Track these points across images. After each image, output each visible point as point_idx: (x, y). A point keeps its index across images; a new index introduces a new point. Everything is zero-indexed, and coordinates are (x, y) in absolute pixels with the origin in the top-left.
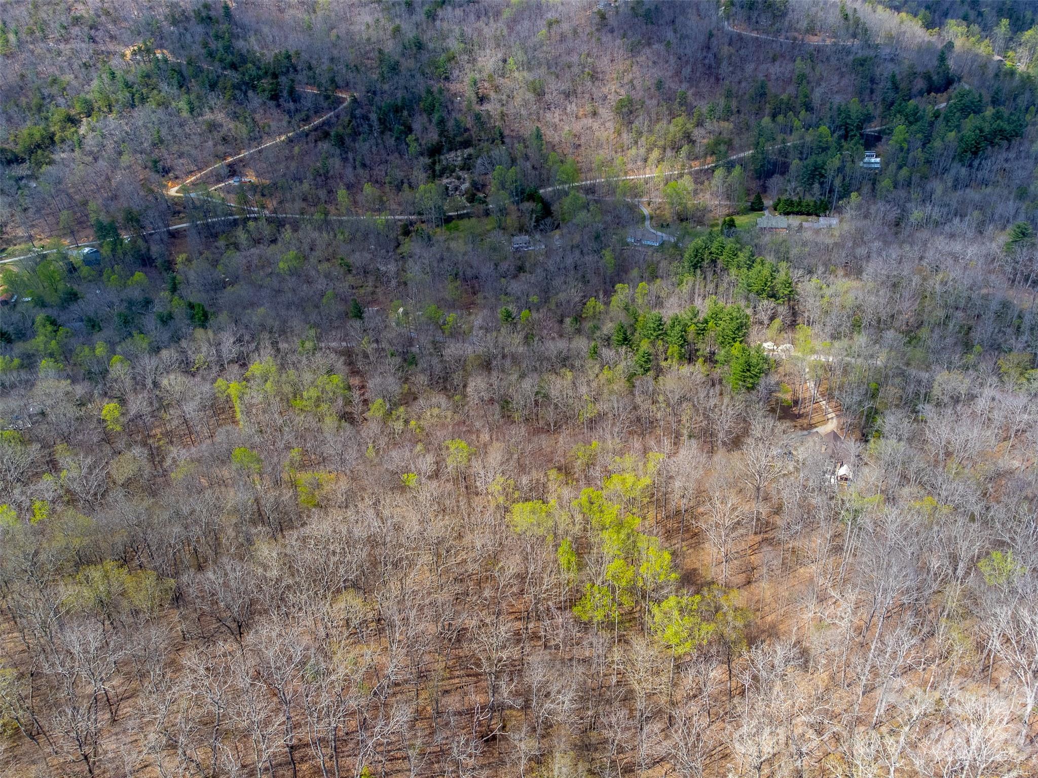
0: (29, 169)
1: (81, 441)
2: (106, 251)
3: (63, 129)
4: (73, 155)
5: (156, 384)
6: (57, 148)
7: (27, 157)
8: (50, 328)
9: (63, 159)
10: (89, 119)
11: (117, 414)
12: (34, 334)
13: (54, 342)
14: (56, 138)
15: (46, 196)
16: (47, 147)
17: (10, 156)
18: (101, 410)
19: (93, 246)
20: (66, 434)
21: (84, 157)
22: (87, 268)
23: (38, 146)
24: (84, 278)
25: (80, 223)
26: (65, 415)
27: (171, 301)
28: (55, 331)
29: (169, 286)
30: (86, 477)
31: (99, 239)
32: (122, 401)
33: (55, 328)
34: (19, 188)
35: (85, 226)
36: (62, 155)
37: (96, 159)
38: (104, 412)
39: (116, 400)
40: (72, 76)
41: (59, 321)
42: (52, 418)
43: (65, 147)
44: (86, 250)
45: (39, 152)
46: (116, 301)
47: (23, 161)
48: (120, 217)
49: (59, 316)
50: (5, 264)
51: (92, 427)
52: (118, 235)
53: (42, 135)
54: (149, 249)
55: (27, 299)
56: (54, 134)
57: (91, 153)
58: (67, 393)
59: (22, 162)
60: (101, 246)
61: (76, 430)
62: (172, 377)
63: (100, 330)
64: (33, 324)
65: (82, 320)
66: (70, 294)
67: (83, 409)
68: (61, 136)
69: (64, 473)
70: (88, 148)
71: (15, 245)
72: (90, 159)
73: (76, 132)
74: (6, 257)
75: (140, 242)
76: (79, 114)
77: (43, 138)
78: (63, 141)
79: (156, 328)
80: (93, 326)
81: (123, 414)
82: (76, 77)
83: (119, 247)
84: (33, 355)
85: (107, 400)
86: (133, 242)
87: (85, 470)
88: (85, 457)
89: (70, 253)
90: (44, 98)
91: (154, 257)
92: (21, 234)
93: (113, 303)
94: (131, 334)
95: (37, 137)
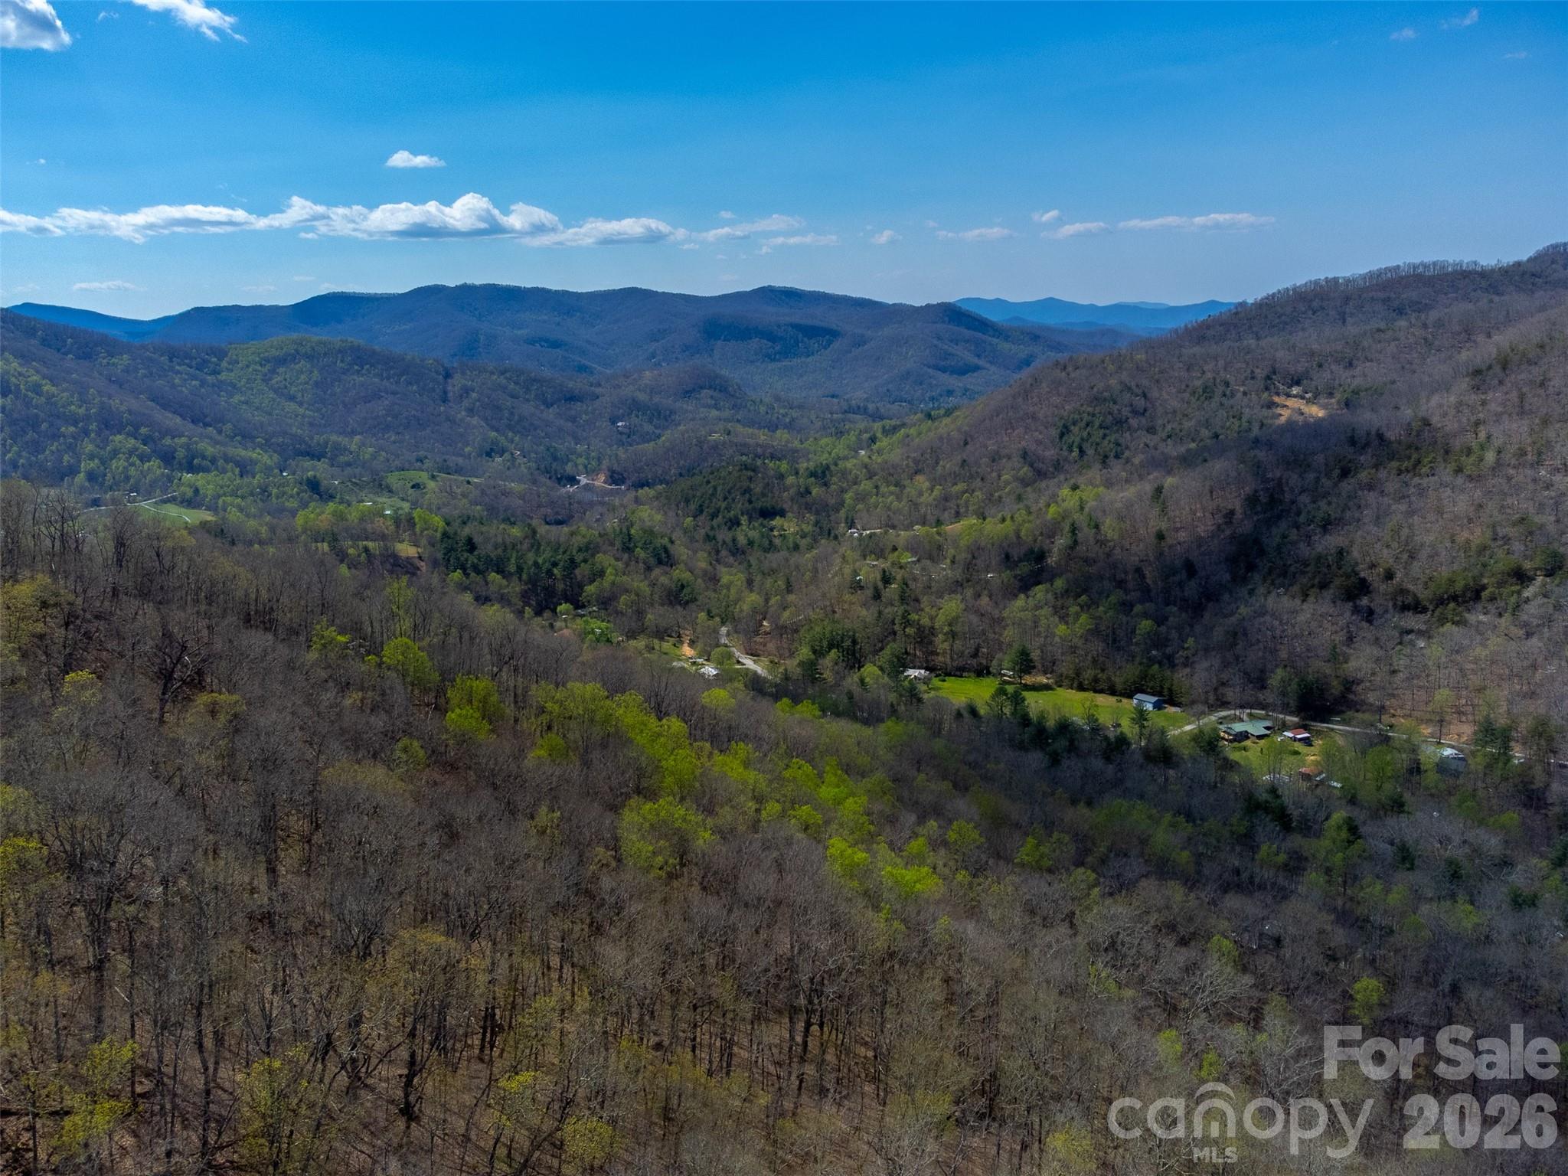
0: (1425, 623)
1: (1307, 1006)
2: (1477, 763)
3: (1501, 584)
4: (1497, 620)
5: (1455, 990)
6: (1479, 606)
7: (1431, 607)
8: (1344, 834)
9: (1479, 622)
10: (1548, 580)
11: (1375, 999)
12: (1319, 834)
13: (1340, 855)
14: (1485, 594)
15: (1430, 663)
16: (1465, 602)
17: (1409, 600)
18: (1355, 979)
19: (1461, 750)
20: (1292, 986)
21: (1512, 628)
22: (1437, 776)
23: (1454, 598)
24: (1427, 788)
25: (1460, 713)
26: (1304, 959)
27: (1544, 878)
28: (1349, 842)
29: (1554, 855)
30: (1287, 1061)
31: (1476, 743)
32: (1391, 984)
33: (1352, 838)
34: (1400, 643)
35: (1464, 719)
36: (1482, 617)
37: (1529, 635)
38: (1358, 986)
39: (1382, 978)
40: (1553, 518)
41: (1363, 830)
42: (1287, 952)
43: (1491, 607)
44: (1448, 752)
45: (1452, 605)
46: (1457, 840)
47: (1424, 610)
48: (1525, 725)
49: (1364, 823)
50: (1332, 730)
51: (1330, 996)
52: (1507, 748)
53: (1466, 585)
54: (1547, 785)
55: (1335, 784)
56: (1484, 588)
57: (1526, 624)
58: (1322, 932)
59: (1421, 612)
60: (1473, 754)
61: (1308, 987)
62: (1489, 993)
63: (1411, 868)
64: (1327, 819)
65: (1392, 844)
66: (1395, 802)
67: (1332, 965)
68: (1493, 593)
69: (1261, 1037)
70: (1524, 617)
71: (1357, 711)
72: (1521, 632)
73: (1519, 593)
74: (1338, 723)
75: (1538, 769)
76: (1537, 569)
77: (1466, 588)
78: (1492, 599)
79: (1499, 908)
80: (1404, 859)
81: (1382, 1005)
82: (1558, 521)
83: (1500, 765)
84: (1306, 859)
85: (1370, 970)
86: (1527, 766)
87: (1290, 1051)
88: (1301, 1033)
89: (1423, 747)
90: (1495, 539)
91: (1550, 801)
92: (1371, 700)
93: (1449, 840)
94: (1453, 896)
95: (1459, 586)
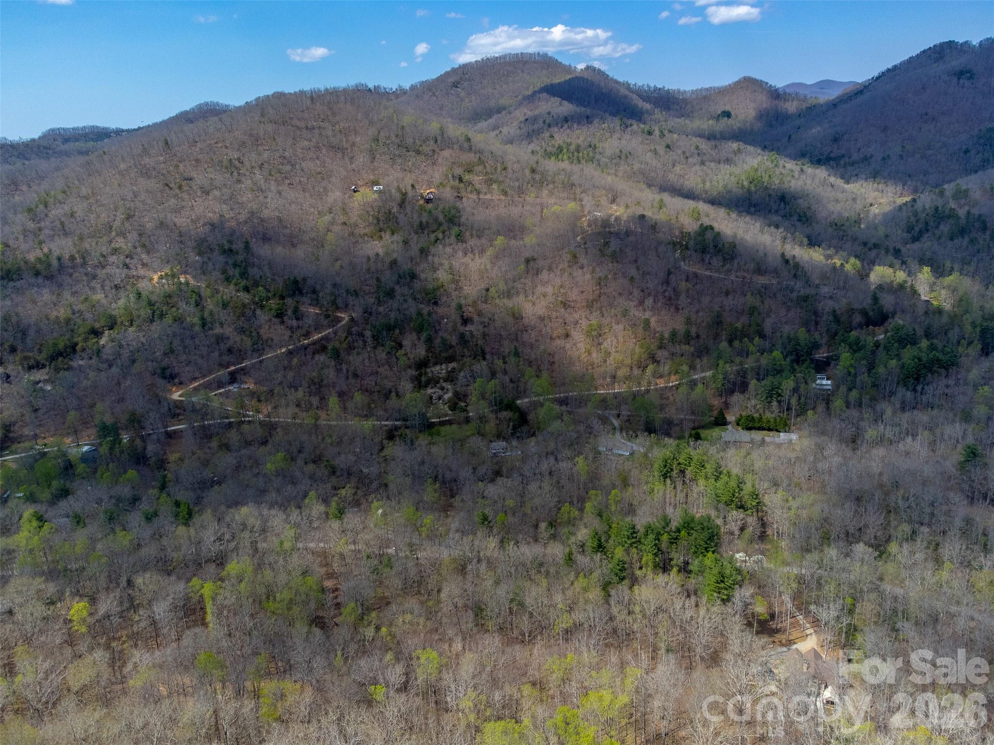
0: (47, 374)
1: (44, 642)
2: (104, 450)
3: (86, 340)
4: (90, 362)
5: (130, 583)
6: (77, 356)
7: (48, 364)
8: (35, 523)
9: (80, 366)
10: (111, 332)
11: (85, 613)
12: (18, 530)
13: (36, 537)
14: (78, 348)
15: (58, 398)
16: (67, 355)
17: (32, 362)
18: (69, 609)
19: (92, 445)
20: (29, 635)
21: (100, 365)
22: (83, 465)
23: (60, 354)
24: (78, 475)
25: (85, 423)
26: (32, 614)
27: (158, 499)
28: (40, 527)
29: (158, 484)
30: (40, 683)
31: (100, 438)
32: (93, 600)
33: (41, 524)
34: (35, 391)
35: (89, 426)
36: (81, 362)
37: (110, 366)
38: (72, 612)
39: (86, 599)
40: (103, 296)
41: (46, 516)
42: (19, 617)
43: (84, 355)
44: (86, 448)
45: (60, 359)
46: (105, 498)
47: (44, 366)
48: (124, 419)
49: (46, 511)
50: (5, 460)
51: (57, 627)
52: (118, 435)
53: (65, 345)
54: (145, 449)
55: (19, 495)
56: (76, 344)
57: (107, 360)
58: (39, 591)
59: (42, 368)
60: (100, 444)
61: (40, 630)
62: (148, 575)
63: (85, 525)
64: (20, 519)
65: (68, 517)
66: (62, 490)
67: (52, 608)
68: (82, 346)
69: (19, 679)
70: (105, 357)
71: (19, 443)
72: (106, 366)
73: (97, 342)
74: (8, 455)
75: (138, 442)
76: (103, 327)
77: (66, 347)
78: (84, 350)
79: (139, 526)
80: (78, 522)
81: (91, 614)
82: (106, 296)
83: (117, 446)
84: (14, 551)
85: (77, 599)
86: (132, 441)
87: (41, 675)
88: (44, 661)
89: (70, 450)
90: (74, 314)
91: (149, 456)
92: (27, 433)
93: (101, 500)
94: (113, 531)
95: (61, 346)
